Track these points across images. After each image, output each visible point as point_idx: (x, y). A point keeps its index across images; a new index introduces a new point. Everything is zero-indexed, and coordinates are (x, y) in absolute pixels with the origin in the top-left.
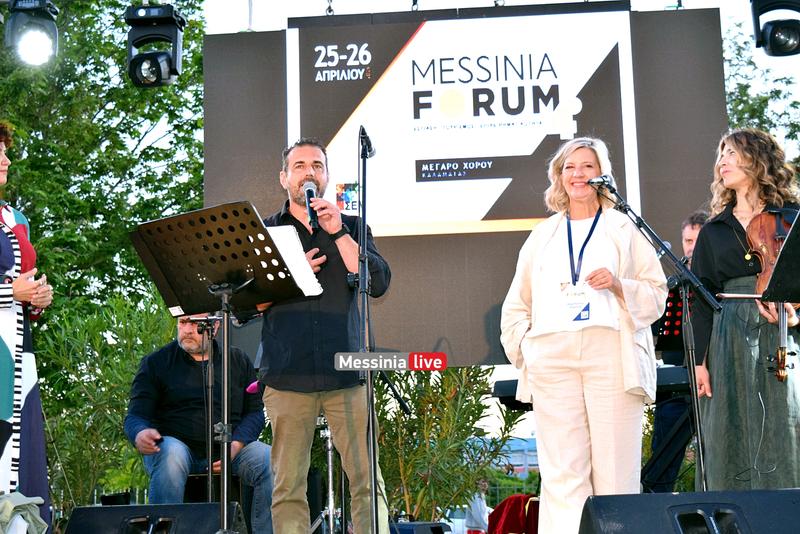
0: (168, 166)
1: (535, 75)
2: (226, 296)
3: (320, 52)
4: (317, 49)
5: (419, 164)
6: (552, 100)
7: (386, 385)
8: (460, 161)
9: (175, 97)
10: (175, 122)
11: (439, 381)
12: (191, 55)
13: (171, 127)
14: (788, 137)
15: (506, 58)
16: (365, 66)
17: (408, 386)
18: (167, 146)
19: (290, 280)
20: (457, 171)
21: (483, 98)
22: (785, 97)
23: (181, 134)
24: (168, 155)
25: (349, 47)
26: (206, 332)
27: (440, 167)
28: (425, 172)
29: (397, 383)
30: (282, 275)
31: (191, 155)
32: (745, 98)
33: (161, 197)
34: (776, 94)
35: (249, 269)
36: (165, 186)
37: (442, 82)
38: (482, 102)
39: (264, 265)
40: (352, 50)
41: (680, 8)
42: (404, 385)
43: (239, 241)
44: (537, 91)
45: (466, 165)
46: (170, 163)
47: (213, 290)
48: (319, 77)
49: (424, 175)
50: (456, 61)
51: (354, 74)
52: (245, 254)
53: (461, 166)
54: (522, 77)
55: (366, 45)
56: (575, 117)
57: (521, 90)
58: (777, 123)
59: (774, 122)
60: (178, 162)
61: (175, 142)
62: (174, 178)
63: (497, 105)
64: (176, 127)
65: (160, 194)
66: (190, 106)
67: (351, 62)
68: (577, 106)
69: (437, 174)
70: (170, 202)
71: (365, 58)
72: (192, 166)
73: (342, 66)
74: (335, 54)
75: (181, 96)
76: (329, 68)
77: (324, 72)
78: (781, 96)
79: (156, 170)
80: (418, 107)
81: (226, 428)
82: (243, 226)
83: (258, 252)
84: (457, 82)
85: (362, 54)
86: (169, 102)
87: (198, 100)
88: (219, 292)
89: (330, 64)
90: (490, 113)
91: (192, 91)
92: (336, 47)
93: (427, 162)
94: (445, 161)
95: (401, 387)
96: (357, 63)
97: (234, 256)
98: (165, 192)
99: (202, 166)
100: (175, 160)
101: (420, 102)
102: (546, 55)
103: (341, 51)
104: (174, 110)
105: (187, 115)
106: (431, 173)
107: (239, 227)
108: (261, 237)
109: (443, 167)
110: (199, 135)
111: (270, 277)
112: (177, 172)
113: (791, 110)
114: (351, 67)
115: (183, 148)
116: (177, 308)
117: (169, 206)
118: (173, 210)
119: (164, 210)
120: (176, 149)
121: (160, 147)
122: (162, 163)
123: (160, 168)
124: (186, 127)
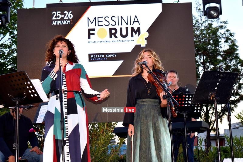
0: (10, 50)
1: (132, 23)
2: (18, 102)
3: (54, 14)
4: (53, 13)
5: (90, 55)
6: (138, 32)
8: (105, 54)
10: (12, 35)
13: (10, 37)
14: (225, 42)
15: (121, 17)
16: (71, 20)
19: (38, 97)
20: (104, 58)
21: (113, 31)
22: (224, 28)
23: (14, 40)
24: (9, 47)
25: (65, 13)
26: (15, 112)
27: (97, 56)
28: (92, 58)
30: (36, 95)
32: (211, 28)
33: (7, 62)
34: (221, 27)
35: (25, 93)
36: (8, 58)
37: (98, 26)
38: (113, 33)
39: (30, 92)
40: (66, 13)
41: (179, 2)
43: (21, 84)
44: (132, 29)
45: (107, 56)
46: (10, 49)
47: (13, 100)
48: (54, 23)
49: (91, 59)
50: (104, 18)
51: (67, 22)
52: (24, 88)
53: (105, 56)
54: (127, 24)
55: (71, 12)
56: (146, 39)
57: (127, 29)
58: (222, 37)
59: (221, 36)
60: (13, 49)
61: (12, 42)
63: (118, 34)
64: (12, 37)
67: (65, 18)
68: (147, 35)
69: (96, 59)
71: (71, 16)
73: (62, 19)
74: (60, 15)
76: (57, 20)
77: (56, 21)
78: (223, 28)
79: (5, 52)
80: (90, 35)
81: (17, 145)
82: (23, 79)
83: (28, 88)
84: (104, 25)
85: (69, 15)
88: (15, 100)
89: (58, 18)
90: (116, 37)
92: (60, 12)
93: (93, 54)
94: (99, 54)
96: (67, 18)
97: (20, 89)
98: (8, 60)
101: (90, 32)
102: (136, 16)
103: (61, 14)
106: (94, 58)
107: (21, 79)
108: (29, 83)
109: (99, 56)
111: (32, 96)
112: (13, 52)
113: (226, 33)
114: (66, 20)
115: (14, 45)
116: (2, 105)
117: (10, 65)
118: (11, 66)
119: (8, 66)
120: (12, 45)
121: (6, 44)
122: (7, 49)
123: (6, 51)
124: (16, 37)
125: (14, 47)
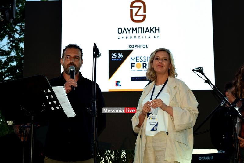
0: (8, 58)
7: (102, 157)
9: (11, 28)
10: (11, 39)
11: (125, 156)
12: (19, 10)
13: (9, 41)
17: (111, 158)
18: (7, 49)
19: (61, 110)
23: (14, 44)
24: (7, 53)
29: (106, 156)
30: (58, 108)
31: (17, 53)
33: (4, 72)
35: (43, 105)
36: (6, 67)
39: (50, 103)
42: (109, 157)
46: (8, 57)
47: (27, 114)
60: (12, 56)
61: (11, 47)
62: (10, 63)
64: (11, 41)
65: (4, 70)
66: (18, 32)
70: (8, 74)
72: (18, 59)
75: (14, 28)
83: (47, 97)
86: (9, 30)
87: (22, 29)
91: (19, 26)
95: (108, 158)
98: (6, 69)
99: (23, 59)
100: (11, 55)
104: (11, 34)
105: (17, 36)
108: (49, 91)
110: (22, 45)
111: (53, 109)
112: (12, 61)
115: (14, 51)
116: (10, 121)
117: (7, 76)
118: (9, 77)
119: (5, 78)
120: (11, 51)
121: (4, 50)
122: (5, 57)
123: (4, 59)
124: (16, 41)
125: (13, 54)
